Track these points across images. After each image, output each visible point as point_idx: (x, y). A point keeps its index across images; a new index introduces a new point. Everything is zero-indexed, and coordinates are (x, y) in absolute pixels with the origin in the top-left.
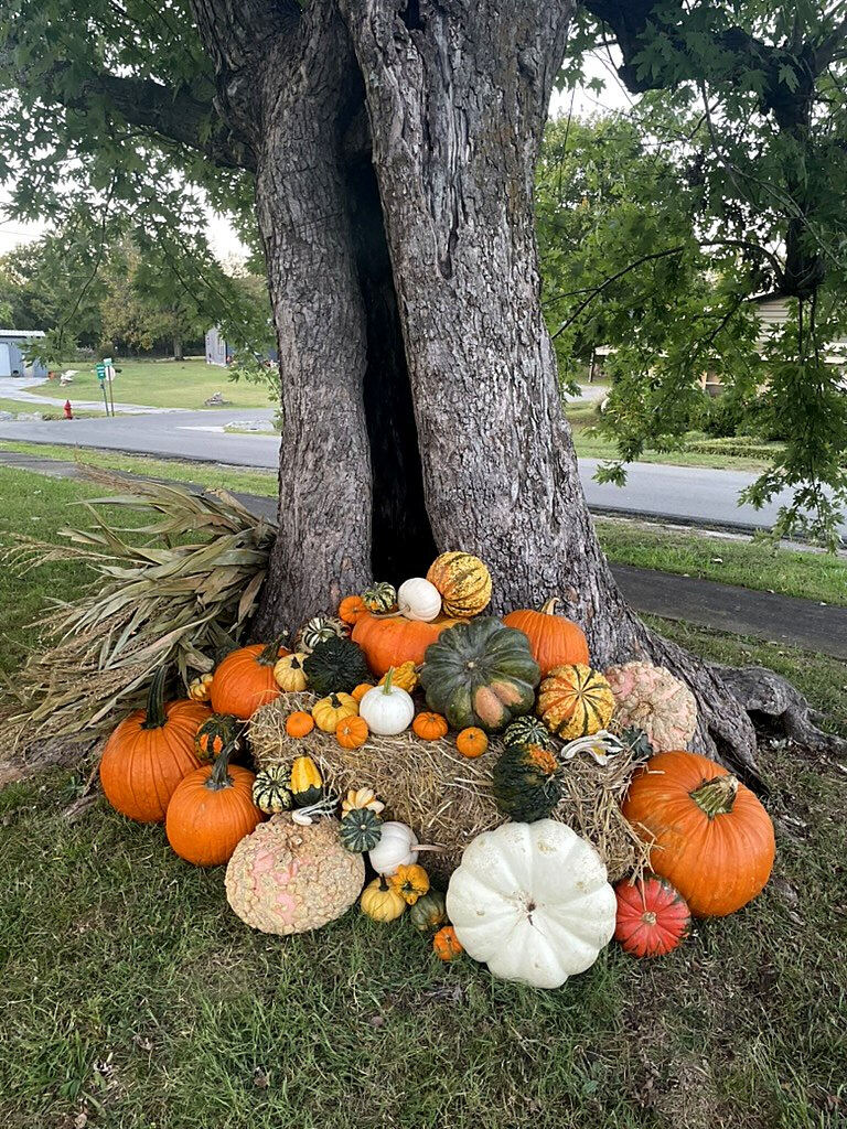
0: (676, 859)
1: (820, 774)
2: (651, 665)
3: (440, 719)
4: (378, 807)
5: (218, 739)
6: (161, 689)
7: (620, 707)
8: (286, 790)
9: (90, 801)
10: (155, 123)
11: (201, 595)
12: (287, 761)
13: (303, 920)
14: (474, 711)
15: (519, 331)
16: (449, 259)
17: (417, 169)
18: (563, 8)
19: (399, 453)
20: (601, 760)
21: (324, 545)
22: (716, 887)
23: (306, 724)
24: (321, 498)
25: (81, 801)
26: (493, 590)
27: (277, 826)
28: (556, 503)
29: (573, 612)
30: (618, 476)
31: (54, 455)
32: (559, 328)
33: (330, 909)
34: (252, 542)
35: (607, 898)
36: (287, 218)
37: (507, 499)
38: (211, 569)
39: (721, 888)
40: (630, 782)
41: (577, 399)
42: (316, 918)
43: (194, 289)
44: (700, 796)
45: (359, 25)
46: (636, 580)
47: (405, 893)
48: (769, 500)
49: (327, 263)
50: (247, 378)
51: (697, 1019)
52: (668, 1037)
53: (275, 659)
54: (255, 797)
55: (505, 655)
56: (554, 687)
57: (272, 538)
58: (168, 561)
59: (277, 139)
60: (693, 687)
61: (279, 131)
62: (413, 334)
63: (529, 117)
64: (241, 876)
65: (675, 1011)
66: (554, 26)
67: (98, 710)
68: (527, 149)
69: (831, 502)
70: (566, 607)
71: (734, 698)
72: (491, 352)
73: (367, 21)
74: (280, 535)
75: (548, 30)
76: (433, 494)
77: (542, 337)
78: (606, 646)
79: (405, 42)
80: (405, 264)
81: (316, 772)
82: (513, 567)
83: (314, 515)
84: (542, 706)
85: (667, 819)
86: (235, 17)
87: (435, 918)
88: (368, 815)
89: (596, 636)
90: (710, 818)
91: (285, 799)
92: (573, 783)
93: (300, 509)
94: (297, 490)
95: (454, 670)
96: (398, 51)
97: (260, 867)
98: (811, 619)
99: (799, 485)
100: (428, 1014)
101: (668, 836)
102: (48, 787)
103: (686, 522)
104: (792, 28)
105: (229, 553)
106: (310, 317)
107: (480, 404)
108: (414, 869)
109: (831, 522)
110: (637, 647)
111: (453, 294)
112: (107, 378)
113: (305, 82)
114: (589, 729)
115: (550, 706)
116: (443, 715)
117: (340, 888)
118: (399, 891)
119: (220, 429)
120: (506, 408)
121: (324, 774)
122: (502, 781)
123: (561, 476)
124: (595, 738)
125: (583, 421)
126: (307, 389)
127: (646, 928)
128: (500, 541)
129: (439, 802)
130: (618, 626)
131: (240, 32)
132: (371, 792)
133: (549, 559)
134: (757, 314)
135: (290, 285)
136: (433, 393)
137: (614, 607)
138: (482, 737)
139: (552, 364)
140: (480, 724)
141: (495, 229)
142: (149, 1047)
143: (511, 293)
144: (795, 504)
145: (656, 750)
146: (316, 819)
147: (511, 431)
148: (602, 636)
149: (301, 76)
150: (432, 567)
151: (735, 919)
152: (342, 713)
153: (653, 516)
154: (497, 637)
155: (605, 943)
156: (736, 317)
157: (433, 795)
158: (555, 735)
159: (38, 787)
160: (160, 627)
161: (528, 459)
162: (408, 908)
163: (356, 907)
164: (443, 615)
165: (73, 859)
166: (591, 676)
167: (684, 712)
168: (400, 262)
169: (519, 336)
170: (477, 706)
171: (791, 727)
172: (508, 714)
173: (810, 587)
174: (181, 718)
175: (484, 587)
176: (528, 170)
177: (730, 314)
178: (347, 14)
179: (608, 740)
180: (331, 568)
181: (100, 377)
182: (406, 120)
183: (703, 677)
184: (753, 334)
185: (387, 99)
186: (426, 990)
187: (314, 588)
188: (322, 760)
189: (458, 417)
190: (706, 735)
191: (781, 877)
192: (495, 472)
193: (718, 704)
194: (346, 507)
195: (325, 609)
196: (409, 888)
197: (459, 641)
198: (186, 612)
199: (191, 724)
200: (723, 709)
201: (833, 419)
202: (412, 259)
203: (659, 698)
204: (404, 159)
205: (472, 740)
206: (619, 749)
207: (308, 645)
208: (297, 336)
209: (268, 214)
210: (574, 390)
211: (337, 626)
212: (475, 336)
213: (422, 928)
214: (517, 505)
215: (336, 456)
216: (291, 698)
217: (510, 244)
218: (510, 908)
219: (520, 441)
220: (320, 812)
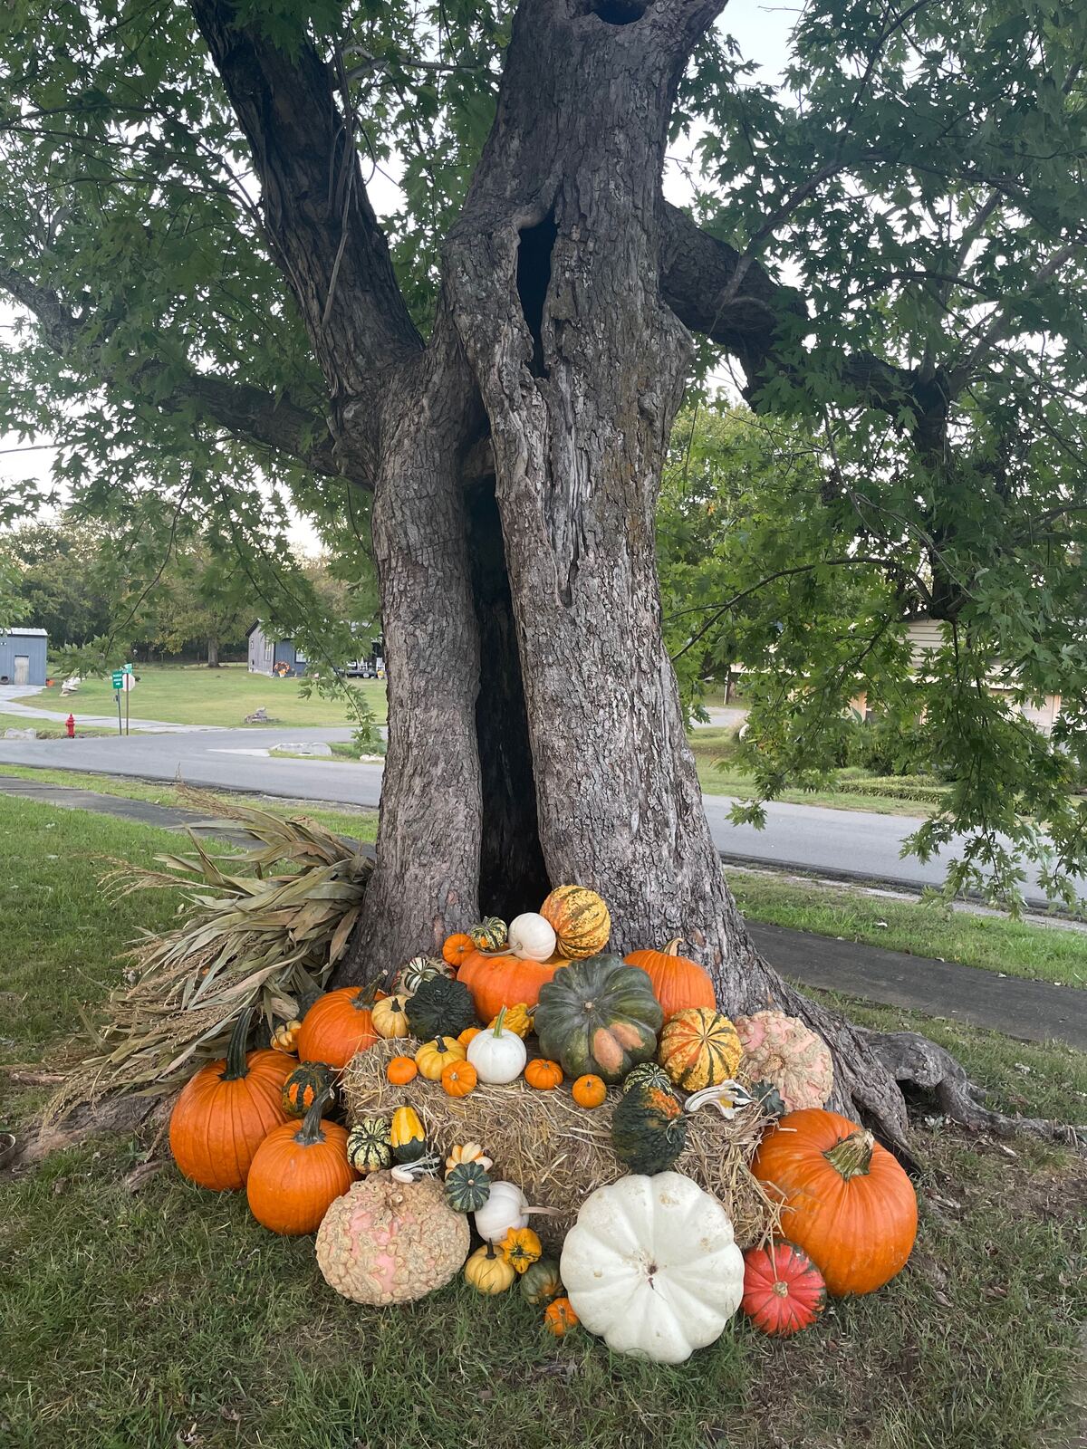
0: (809, 1225)
1: (979, 1154)
2: (783, 1015)
3: (555, 1066)
4: (486, 1163)
5: (309, 1090)
6: (244, 1036)
7: (749, 1059)
8: (384, 1144)
9: (153, 1168)
10: (250, 427)
11: (293, 930)
12: (386, 1113)
13: (404, 1287)
14: (591, 1056)
15: (639, 659)
16: (569, 589)
17: (539, 504)
18: (683, 356)
19: (508, 781)
20: (728, 1113)
21: (428, 877)
22: (853, 1257)
23: (409, 1071)
24: (428, 826)
25: (144, 1167)
26: (612, 930)
27: (376, 1183)
28: (678, 837)
29: (699, 956)
30: (756, 816)
31: (62, 782)
32: (684, 646)
33: (433, 1275)
34: (347, 875)
35: (732, 1259)
36: (404, 542)
37: (627, 830)
38: (302, 902)
39: (859, 1258)
40: (760, 1142)
41: (704, 725)
42: (417, 1285)
43: (267, 595)
44: (834, 1155)
45: (486, 372)
46: (780, 943)
47: (515, 1261)
48: (936, 851)
49: (443, 586)
50: (321, 694)
51: (833, 1398)
52: (800, 1417)
53: (371, 1003)
54: (350, 1152)
55: (625, 994)
56: (678, 1031)
57: (368, 871)
58: (262, 891)
59: (397, 466)
60: (833, 1048)
61: (399, 459)
62: (532, 660)
63: (649, 455)
64: (337, 1236)
65: (808, 1390)
66: (674, 373)
67: (176, 1056)
68: (647, 484)
69: (1010, 854)
70: (691, 951)
71: (879, 1064)
72: (610, 679)
73: (495, 370)
74: (379, 866)
75: (667, 376)
76: (548, 824)
77: (663, 664)
78: (735, 995)
79: (530, 389)
80: (525, 591)
81: (419, 1125)
82: (633, 904)
83: (420, 844)
84: (665, 1052)
85: (799, 1181)
86: (356, 345)
87: (547, 1288)
88: (476, 1170)
89: (724, 985)
90: (845, 1180)
91: (383, 1155)
92: (698, 1138)
93: (403, 838)
94: (401, 817)
95: (570, 1011)
96: (523, 397)
97: (357, 1226)
98: (986, 993)
99: (969, 834)
100: (541, 1390)
101: (801, 1199)
102: (102, 1155)
103: (843, 877)
104: (922, 353)
105: (323, 886)
106: (423, 639)
107: (599, 731)
108: (525, 1231)
109: (1010, 878)
110: (770, 1000)
111: (573, 622)
112: (124, 689)
113: (427, 413)
114: (715, 1078)
115: (673, 1053)
116: (558, 1063)
117: (444, 1251)
118: (508, 1256)
119: (263, 753)
120: (625, 735)
121: (427, 1126)
122: (622, 1127)
123: (684, 808)
124: (721, 1088)
125: (716, 751)
126: (418, 711)
127: (777, 1300)
128: (619, 874)
129: (553, 1156)
130: (748, 975)
131: (360, 360)
132: (478, 1146)
133: (671, 897)
134: (908, 637)
135: (403, 608)
136: (551, 718)
137: (744, 953)
138: (599, 1087)
139: (673, 692)
140: (599, 1071)
141: (615, 561)
142: (236, 1417)
143: (631, 621)
144: (966, 855)
145: (789, 1109)
146: (418, 1177)
147: (630, 759)
148: (731, 985)
149: (423, 407)
150: (546, 901)
151: (876, 1298)
152: (449, 1058)
153: (803, 869)
154: (616, 975)
155: (732, 1312)
156: (885, 639)
157: (547, 1148)
158: (678, 1086)
159: (90, 1154)
160: (246, 966)
161: (649, 789)
162: (518, 1277)
163: (460, 1277)
164: (557, 956)
165: (139, 1227)
166: (716, 1020)
167: (818, 1067)
168: (520, 589)
169: (639, 663)
170: (595, 1050)
171: (948, 1103)
172: (629, 1060)
173: (992, 958)
174: (264, 1069)
175: (602, 924)
176: (648, 504)
177: (877, 636)
178: (475, 361)
179: (734, 1090)
180: (435, 903)
181: (115, 687)
182: (530, 460)
183: (844, 1038)
184: (905, 658)
185: (512, 441)
186: (537, 1364)
187: (415, 923)
188: (425, 1110)
189: (576, 744)
190: (849, 1104)
191: (928, 1257)
192: (614, 802)
193: (862, 1069)
194: (454, 835)
195: (426, 948)
196: (519, 1252)
197: (576, 979)
198: (276, 949)
199: (275, 1075)
200: (868, 1074)
201: (1002, 757)
202: (532, 588)
203: (793, 1051)
204: (528, 496)
205: (588, 1088)
206: (747, 1101)
207: (408, 987)
208: (408, 658)
209: (384, 538)
210: (702, 716)
211: (440, 967)
212: (594, 663)
213: (532, 1300)
214: (637, 837)
215: (445, 781)
216: (391, 1045)
217: (629, 574)
218: (630, 1270)
219: (640, 770)
220: (421, 1170)
